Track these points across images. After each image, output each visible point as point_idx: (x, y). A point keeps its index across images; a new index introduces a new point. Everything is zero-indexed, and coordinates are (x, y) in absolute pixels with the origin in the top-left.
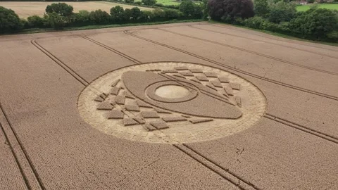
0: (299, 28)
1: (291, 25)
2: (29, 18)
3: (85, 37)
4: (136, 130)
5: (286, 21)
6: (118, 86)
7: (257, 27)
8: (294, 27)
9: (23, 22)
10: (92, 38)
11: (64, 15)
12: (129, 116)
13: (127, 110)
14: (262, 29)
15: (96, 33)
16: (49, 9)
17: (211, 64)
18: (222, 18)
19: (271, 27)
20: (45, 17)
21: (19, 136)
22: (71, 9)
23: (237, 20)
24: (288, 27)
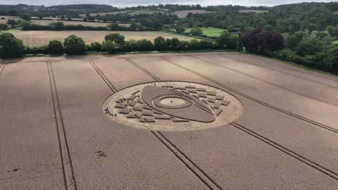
0: (321, 62)
1: (315, 58)
2: (92, 44)
3: (128, 59)
4: (133, 121)
5: (311, 54)
6: (136, 95)
7: (284, 58)
8: (317, 60)
9: (88, 47)
10: (133, 60)
11: (117, 43)
12: (133, 113)
13: (134, 109)
14: (288, 61)
15: (138, 57)
16: (107, 38)
17: (216, 85)
18: (254, 50)
19: (296, 59)
20: (103, 43)
21: (63, 115)
22: (123, 38)
23: (267, 52)
24: (312, 60)
